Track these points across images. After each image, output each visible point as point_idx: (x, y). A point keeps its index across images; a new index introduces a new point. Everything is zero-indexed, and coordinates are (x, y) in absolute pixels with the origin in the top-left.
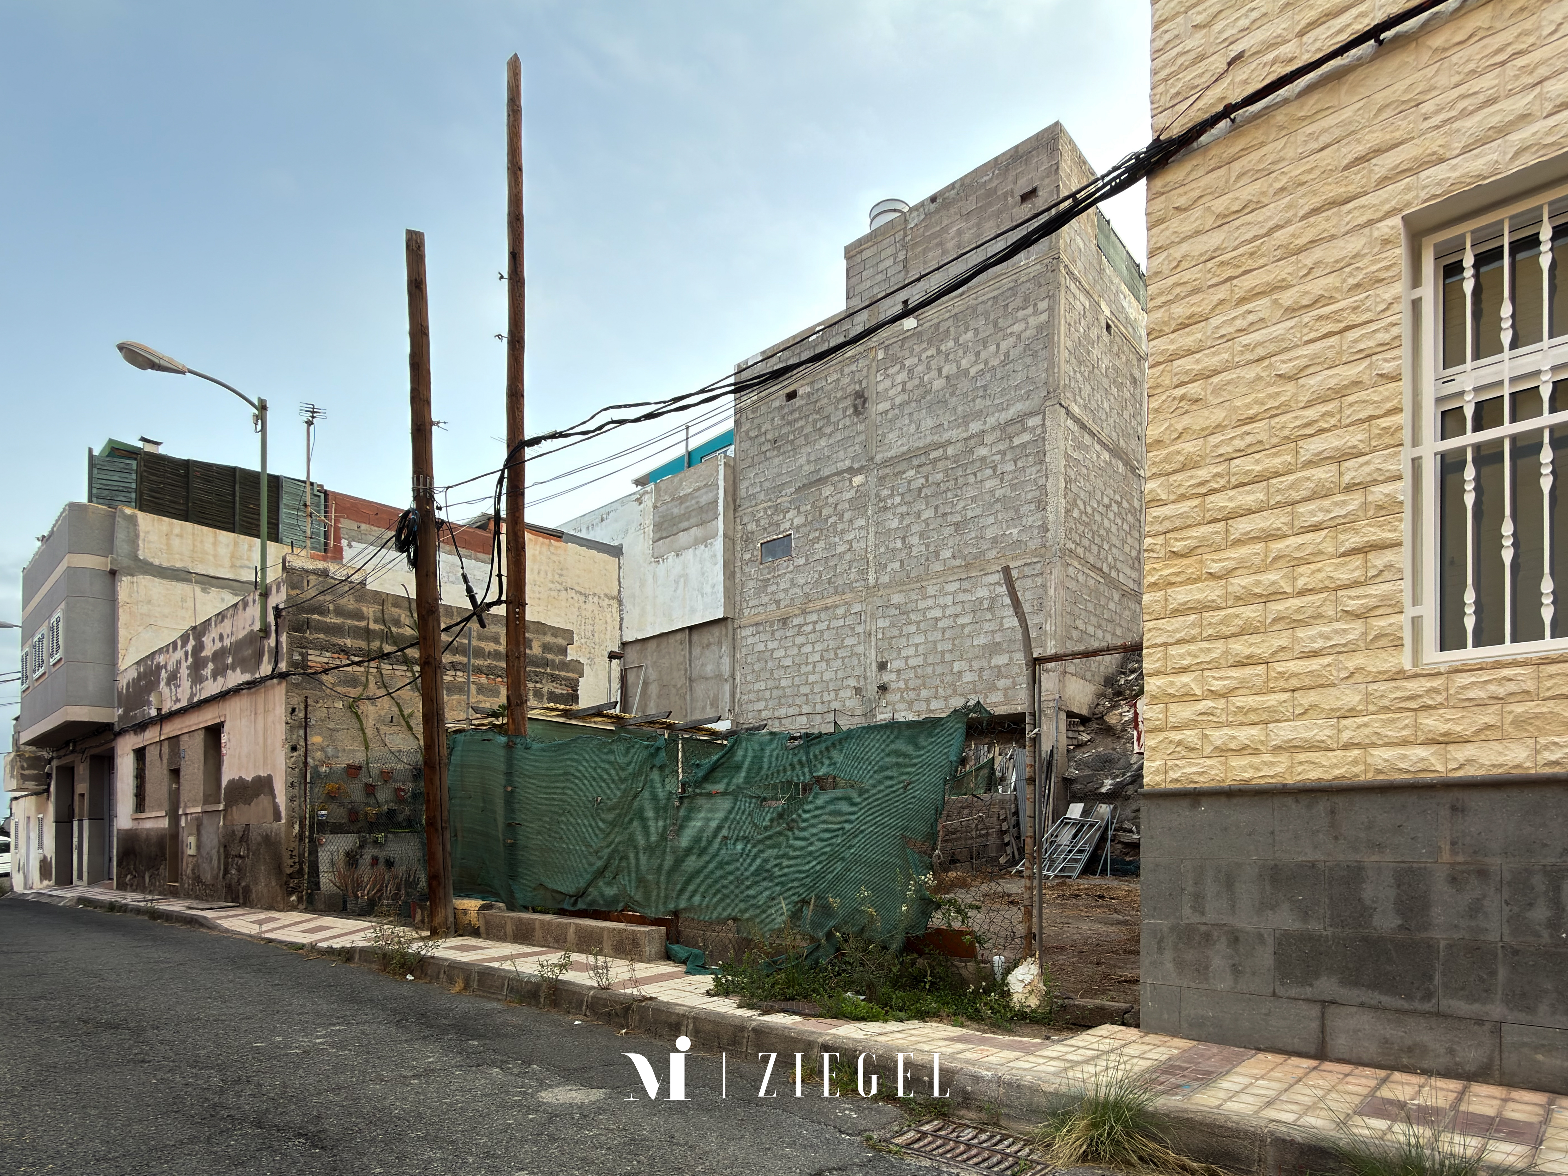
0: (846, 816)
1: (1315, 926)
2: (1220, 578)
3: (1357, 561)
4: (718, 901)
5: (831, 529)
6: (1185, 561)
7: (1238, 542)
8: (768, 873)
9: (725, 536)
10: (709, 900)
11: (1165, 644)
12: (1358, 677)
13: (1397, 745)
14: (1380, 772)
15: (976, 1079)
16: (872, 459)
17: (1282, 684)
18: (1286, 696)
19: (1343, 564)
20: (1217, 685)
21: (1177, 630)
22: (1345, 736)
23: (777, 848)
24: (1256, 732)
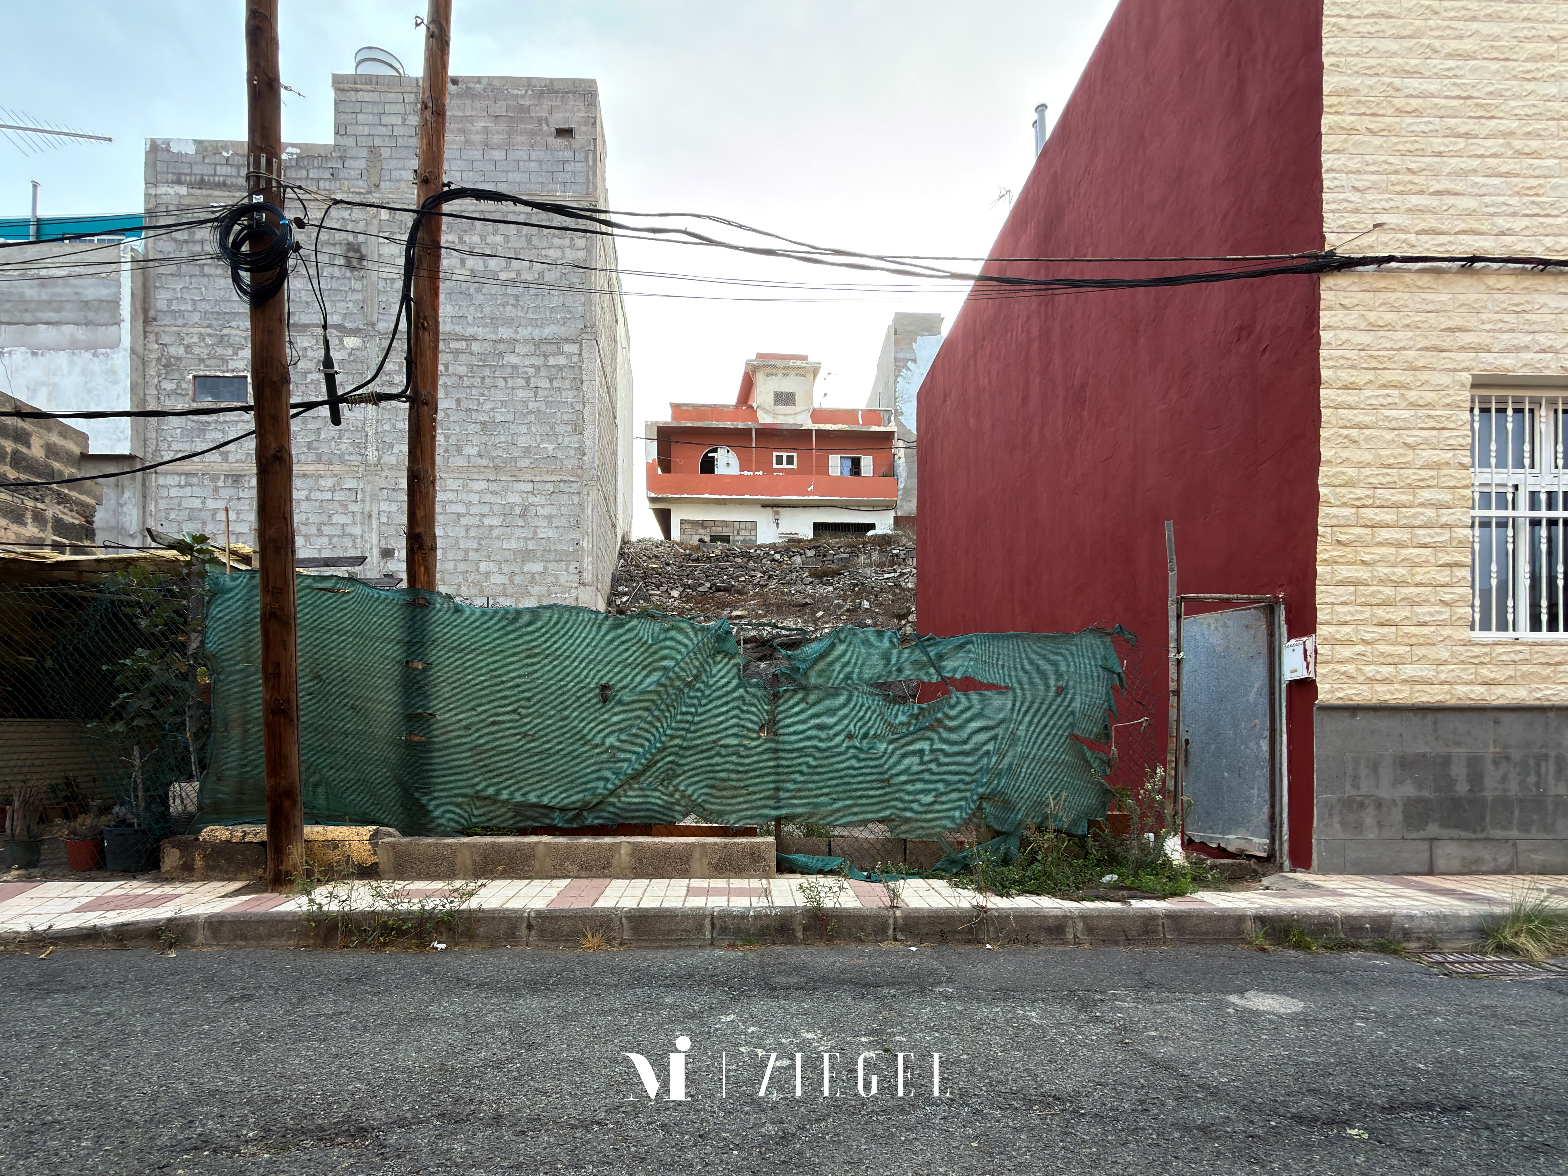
1: (1426, 793)
2: (1368, 565)
3: (1447, 571)
5: (312, 387)
6: (1347, 549)
7: (1380, 544)
9: (133, 351)
10: (839, 803)
11: (1333, 604)
12: (1448, 642)
13: (1466, 683)
14: (1460, 699)
16: (373, 325)
17: (1406, 640)
18: (1408, 648)
19: (1440, 571)
20: (1368, 637)
21: (1341, 596)
22: (1443, 676)
23: (926, 746)
24: (1391, 669)
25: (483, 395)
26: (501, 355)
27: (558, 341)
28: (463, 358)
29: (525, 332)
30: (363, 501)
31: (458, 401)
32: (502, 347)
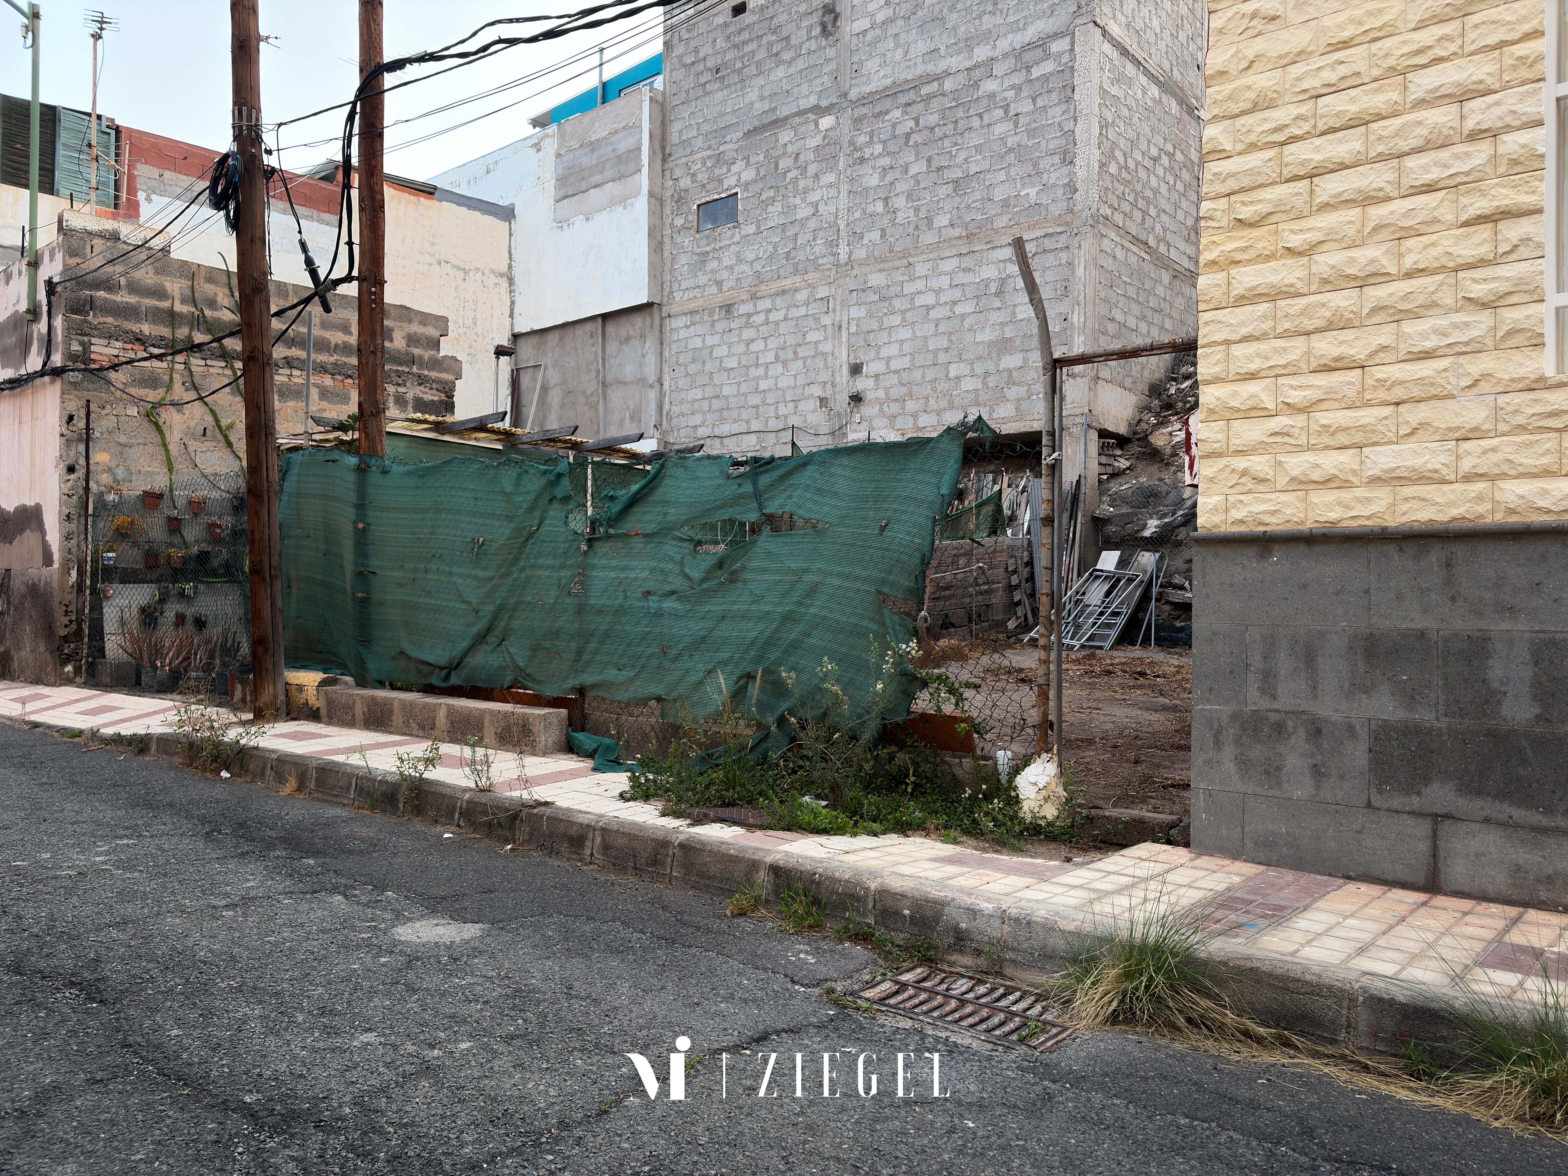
0: (804, 565)
1: (1424, 716)
2: (1301, 254)
3: (1484, 232)
4: (637, 675)
5: (790, 187)
6: (1255, 233)
7: (1325, 207)
8: (704, 639)
9: (651, 194)
10: (626, 674)
11: (1227, 343)
12: (1484, 386)
13: (1535, 476)
14: (1512, 511)
15: (973, 913)
16: (846, 94)
17: (1383, 395)
18: (1387, 411)
19: (1467, 236)
20: (1295, 397)
21: (1242, 324)
22: (1466, 465)
23: (715, 606)
24: (1346, 458)
25: (956, 144)
26: (976, 85)
27: (1042, 43)
28: (935, 103)
29: (1003, 45)
30: (834, 310)
31: (929, 160)
32: (977, 74)
